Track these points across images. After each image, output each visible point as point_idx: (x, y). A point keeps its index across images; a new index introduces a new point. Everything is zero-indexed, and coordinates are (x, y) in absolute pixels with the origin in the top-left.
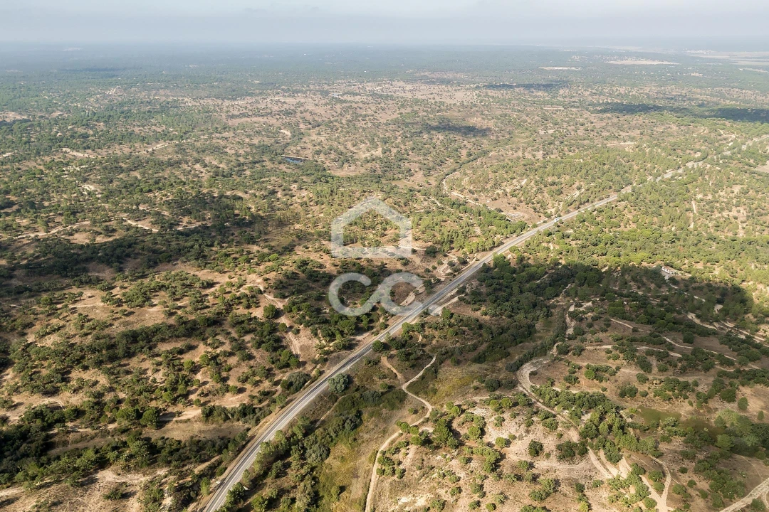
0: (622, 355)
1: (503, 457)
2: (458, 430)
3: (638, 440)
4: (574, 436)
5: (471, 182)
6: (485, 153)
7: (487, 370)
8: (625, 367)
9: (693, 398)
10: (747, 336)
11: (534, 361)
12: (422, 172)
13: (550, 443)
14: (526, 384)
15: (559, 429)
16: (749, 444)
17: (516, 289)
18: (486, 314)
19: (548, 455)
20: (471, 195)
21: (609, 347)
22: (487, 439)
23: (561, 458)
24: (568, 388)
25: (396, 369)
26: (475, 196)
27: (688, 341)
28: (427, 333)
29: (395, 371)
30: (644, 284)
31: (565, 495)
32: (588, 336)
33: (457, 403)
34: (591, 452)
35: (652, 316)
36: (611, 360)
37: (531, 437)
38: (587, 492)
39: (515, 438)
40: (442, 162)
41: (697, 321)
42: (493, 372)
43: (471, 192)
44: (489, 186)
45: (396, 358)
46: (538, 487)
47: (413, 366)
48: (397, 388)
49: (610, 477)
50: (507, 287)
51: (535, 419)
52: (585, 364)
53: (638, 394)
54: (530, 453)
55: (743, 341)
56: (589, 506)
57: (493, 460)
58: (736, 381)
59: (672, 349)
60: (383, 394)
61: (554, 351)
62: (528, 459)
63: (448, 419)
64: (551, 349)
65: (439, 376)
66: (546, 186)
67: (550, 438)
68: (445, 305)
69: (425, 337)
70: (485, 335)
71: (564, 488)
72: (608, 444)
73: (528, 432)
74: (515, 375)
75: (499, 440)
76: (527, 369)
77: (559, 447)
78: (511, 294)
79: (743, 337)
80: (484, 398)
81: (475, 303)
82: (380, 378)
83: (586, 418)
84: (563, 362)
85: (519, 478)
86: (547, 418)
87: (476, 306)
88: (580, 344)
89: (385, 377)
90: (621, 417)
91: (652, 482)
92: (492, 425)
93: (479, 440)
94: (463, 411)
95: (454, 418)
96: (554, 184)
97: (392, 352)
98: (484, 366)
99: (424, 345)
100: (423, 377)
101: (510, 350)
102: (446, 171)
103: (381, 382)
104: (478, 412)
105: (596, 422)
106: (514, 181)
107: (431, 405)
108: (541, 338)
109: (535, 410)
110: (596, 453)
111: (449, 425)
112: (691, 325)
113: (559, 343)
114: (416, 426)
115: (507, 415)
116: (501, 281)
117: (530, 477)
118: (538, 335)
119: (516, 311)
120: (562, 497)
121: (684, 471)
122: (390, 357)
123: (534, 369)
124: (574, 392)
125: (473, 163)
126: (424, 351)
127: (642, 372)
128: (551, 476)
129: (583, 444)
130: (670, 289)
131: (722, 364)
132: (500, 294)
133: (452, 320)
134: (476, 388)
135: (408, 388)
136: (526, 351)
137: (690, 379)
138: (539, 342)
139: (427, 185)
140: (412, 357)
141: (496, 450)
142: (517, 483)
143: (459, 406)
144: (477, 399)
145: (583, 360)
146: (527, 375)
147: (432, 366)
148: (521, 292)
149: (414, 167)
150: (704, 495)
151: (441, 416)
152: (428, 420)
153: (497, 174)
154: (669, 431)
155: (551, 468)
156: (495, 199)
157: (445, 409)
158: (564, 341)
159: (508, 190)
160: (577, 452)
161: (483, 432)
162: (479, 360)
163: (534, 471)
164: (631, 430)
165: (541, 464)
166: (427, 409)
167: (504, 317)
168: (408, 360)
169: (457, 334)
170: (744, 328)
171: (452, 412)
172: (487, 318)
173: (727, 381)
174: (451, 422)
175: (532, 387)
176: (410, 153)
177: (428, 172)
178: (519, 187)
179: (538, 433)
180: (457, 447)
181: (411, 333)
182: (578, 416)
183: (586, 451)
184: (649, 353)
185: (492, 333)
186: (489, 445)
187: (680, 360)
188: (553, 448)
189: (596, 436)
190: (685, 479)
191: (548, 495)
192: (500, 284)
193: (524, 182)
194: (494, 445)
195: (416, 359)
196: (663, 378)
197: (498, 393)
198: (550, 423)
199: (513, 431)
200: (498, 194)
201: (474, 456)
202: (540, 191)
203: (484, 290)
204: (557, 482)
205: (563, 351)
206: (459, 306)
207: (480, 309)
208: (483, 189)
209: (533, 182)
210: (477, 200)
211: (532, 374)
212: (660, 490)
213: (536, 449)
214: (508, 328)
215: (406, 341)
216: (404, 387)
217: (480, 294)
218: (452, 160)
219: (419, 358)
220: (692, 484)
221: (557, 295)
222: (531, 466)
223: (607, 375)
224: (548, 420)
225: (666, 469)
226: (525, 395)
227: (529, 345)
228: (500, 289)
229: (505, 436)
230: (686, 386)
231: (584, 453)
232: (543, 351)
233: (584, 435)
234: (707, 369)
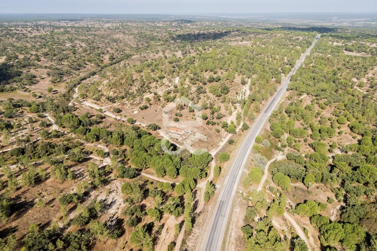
5: (110, 86)
6: (128, 56)
12: (50, 78)
20: (111, 105)
26: (116, 105)
40: (80, 66)
43: (112, 100)
44: (134, 89)
66: (205, 84)
96: (211, 80)
102: (82, 75)
106: (165, 80)
125: (117, 65)
139: (50, 95)
149: (41, 72)
153: (142, 74)
156: (146, 108)
159: (160, 93)
176: (42, 59)
177: (60, 76)
178: (172, 88)
193: (177, 81)
200: (148, 100)
202: (200, 91)
208: (127, 95)
209: (187, 80)
210: (119, 111)
218: (93, 65)
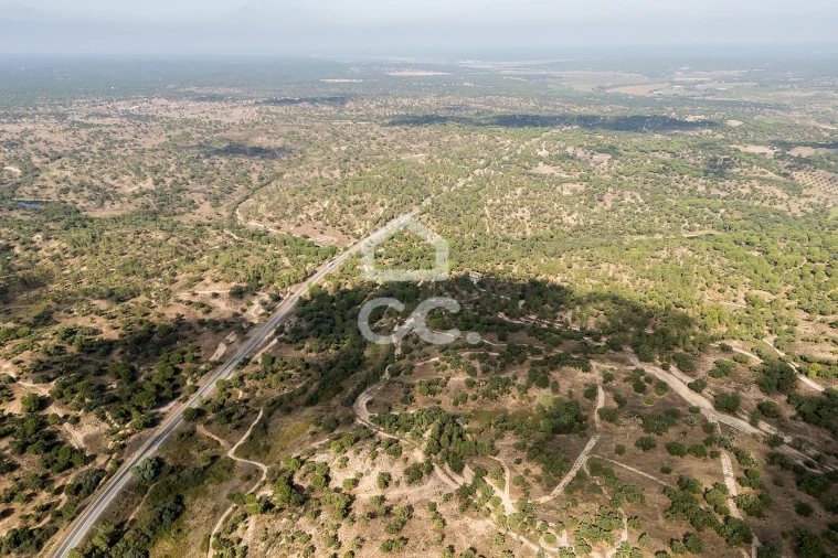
0: (449, 365)
1: (353, 498)
2: (300, 484)
3: (476, 444)
4: (418, 456)
5: (269, 209)
6: (279, 175)
7: (321, 411)
8: (454, 376)
9: (514, 391)
10: (548, 325)
11: (369, 389)
12: (208, 203)
13: (397, 471)
14: (364, 416)
15: (404, 453)
16: (566, 422)
17: (338, 319)
18: (311, 351)
19: (398, 483)
20: (271, 223)
21: (437, 359)
22: (332, 485)
23: (410, 482)
24: (406, 409)
25: (217, 435)
26: (276, 223)
27: (502, 339)
28: (247, 386)
29: (216, 438)
30: (457, 292)
31: (420, 519)
32: (416, 353)
33: (295, 455)
34: (436, 467)
35: (469, 321)
36: (440, 372)
37: (378, 469)
38: (439, 509)
39: (362, 475)
40: (230, 189)
41: (507, 319)
42: (329, 411)
43: (271, 220)
44: (289, 212)
45: (215, 423)
46: (393, 518)
47: (237, 427)
48: (223, 457)
49: (458, 487)
50: (328, 318)
51: (379, 449)
52: (418, 381)
53: (469, 400)
54: (380, 487)
55: (546, 330)
56: (444, 522)
57: (343, 505)
58: (546, 368)
59: (490, 349)
60: (205, 468)
61: (387, 375)
62: (378, 493)
63: (287, 475)
64: (382, 373)
65: (270, 431)
66: (349, 206)
67: (397, 465)
68: (264, 350)
69: (246, 391)
70: (314, 374)
71: (418, 512)
72: (451, 456)
73: (374, 465)
74: (352, 409)
75: (346, 482)
76: (363, 400)
77: (407, 472)
78: (333, 325)
79: (545, 326)
80: (323, 442)
81: (297, 342)
82: (199, 451)
83: (427, 435)
84: (396, 384)
85: (373, 516)
86: (390, 445)
87: (299, 345)
88: (410, 362)
89: (205, 448)
90: (458, 425)
91: (494, 481)
92: (336, 468)
93: (325, 489)
94: (303, 463)
95: (294, 472)
96: (356, 203)
97: (209, 418)
98: (319, 407)
99: (246, 401)
100: (251, 437)
101: (343, 384)
102: (237, 199)
103: (201, 455)
104: (319, 458)
105: (436, 437)
106: (316, 204)
107: (266, 465)
108: (371, 364)
109: (377, 440)
110: (441, 468)
111: (290, 481)
112: (502, 324)
113: (390, 366)
114: (253, 493)
115: (350, 454)
116: (321, 313)
117: (384, 511)
118: (368, 361)
119: (342, 341)
120: (417, 522)
121: (519, 462)
122: (208, 424)
123: (370, 398)
124: (412, 412)
125: (268, 187)
126: (247, 408)
127: (469, 377)
128: (404, 503)
129: (429, 462)
130: (480, 293)
131: (533, 355)
132: (323, 326)
133: (275, 366)
134: (313, 433)
135: (236, 453)
136: (359, 382)
137: (509, 375)
138: (370, 369)
139: (217, 217)
140: (234, 417)
141: (345, 494)
142: (372, 522)
143: (298, 458)
144: (316, 445)
145: (415, 378)
146: (364, 406)
147: (261, 421)
148: (344, 320)
149: (198, 197)
150: (539, 480)
151: (279, 475)
152: (265, 483)
153: (296, 197)
154: (501, 427)
155: (403, 495)
156: (299, 225)
157: (283, 465)
158: (394, 362)
159: (311, 214)
160: (424, 471)
161: (328, 479)
162: (311, 402)
163: (387, 504)
164: (468, 435)
165: (392, 494)
166: (262, 471)
167: (330, 351)
168: (230, 421)
169: (282, 379)
170: (545, 318)
171: (291, 466)
172: (313, 354)
173: (539, 369)
174: (291, 478)
175: (371, 417)
176: (190, 182)
177: (216, 201)
178: (322, 210)
179: (384, 463)
180: (302, 503)
181: (229, 390)
182: (419, 435)
183: (432, 468)
184: (472, 358)
185: (320, 370)
186: (337, 490)
187: (499, 358)
188: (401, 474)
189: (439, 450)
190: (521, 468)
191: (404, 523)
192: (321, 316)
193: (326, 204)
194: (341, 489)
195: (239, 419)
196: (487, 378)
197: (336, 432)
198: (394, 449)
199: (359, 469)
200: (301, 220)
201: (323, 507)
202: (344, 212)
203: (304, 325)
204: (410, 508)
205: (395, 373)
206: (280, 348)
207: (303, 347)
208: (284, 216)
209: (335, 202)
210: (279, 228)
211: (369, 404)
212: (502, 487)
213: (385, 481)
214: (337, 361)
215: (224, 401)
216: (230, 454)
217: (301, 330)
218: (242, 187)
219: (243, 417)
220: (527, 472)
221: (380, 318)
222: (383, 499)
223: (439, 388)
224: (392, 447)
225: (504, 464)
226: (365, 427)
227: (361, 374)
228: (321, 322)
229: (352, 476)
230: (507, 382)
231: (430, 470)
232: (376, 376)
233: (428, 453)
234: (522, 362)
